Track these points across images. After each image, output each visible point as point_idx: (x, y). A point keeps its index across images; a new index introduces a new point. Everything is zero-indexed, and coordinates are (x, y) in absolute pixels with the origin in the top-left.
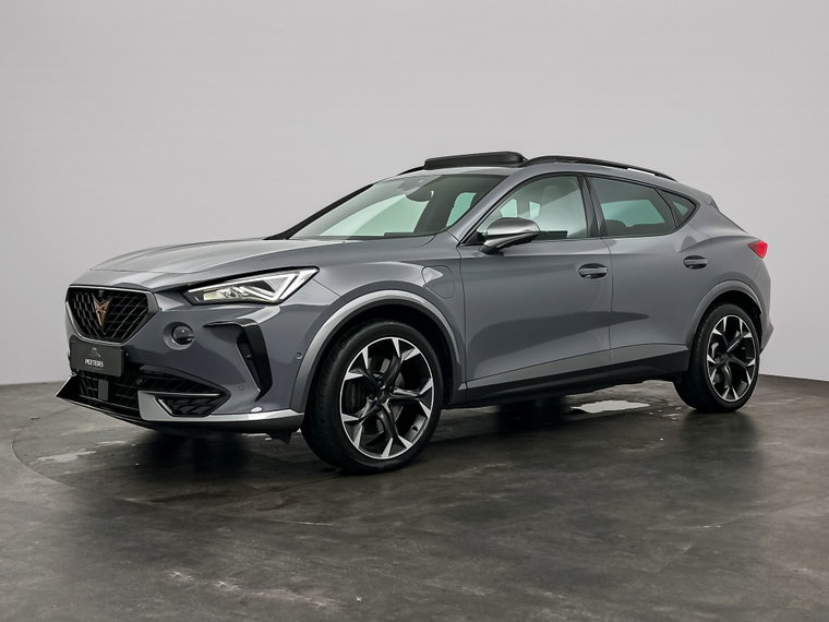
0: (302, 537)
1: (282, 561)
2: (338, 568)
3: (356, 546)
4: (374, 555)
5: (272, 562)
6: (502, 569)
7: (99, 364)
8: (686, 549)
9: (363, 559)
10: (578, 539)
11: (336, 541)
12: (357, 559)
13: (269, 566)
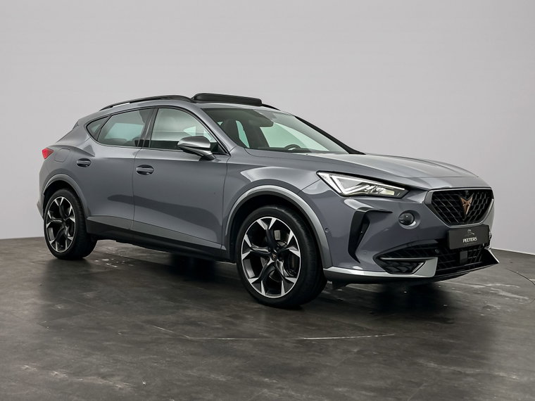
0: (108, 343)
1: (96, 359)
2: (132, 363)
3: (142, 349)
4: (154, 355)
5: (88, 359)
6: (237, 364)
7: (475, 239)
8: (355, 350)
9: (147, 357)
10: (286, 344)
11: (129, 346)
12: (143, 357)
13: (86, 362)
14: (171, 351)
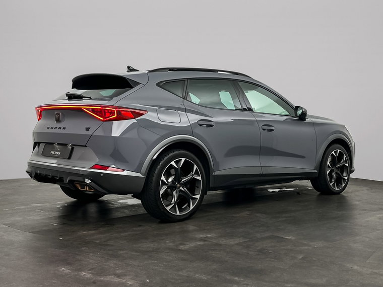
14: (168, 257)
